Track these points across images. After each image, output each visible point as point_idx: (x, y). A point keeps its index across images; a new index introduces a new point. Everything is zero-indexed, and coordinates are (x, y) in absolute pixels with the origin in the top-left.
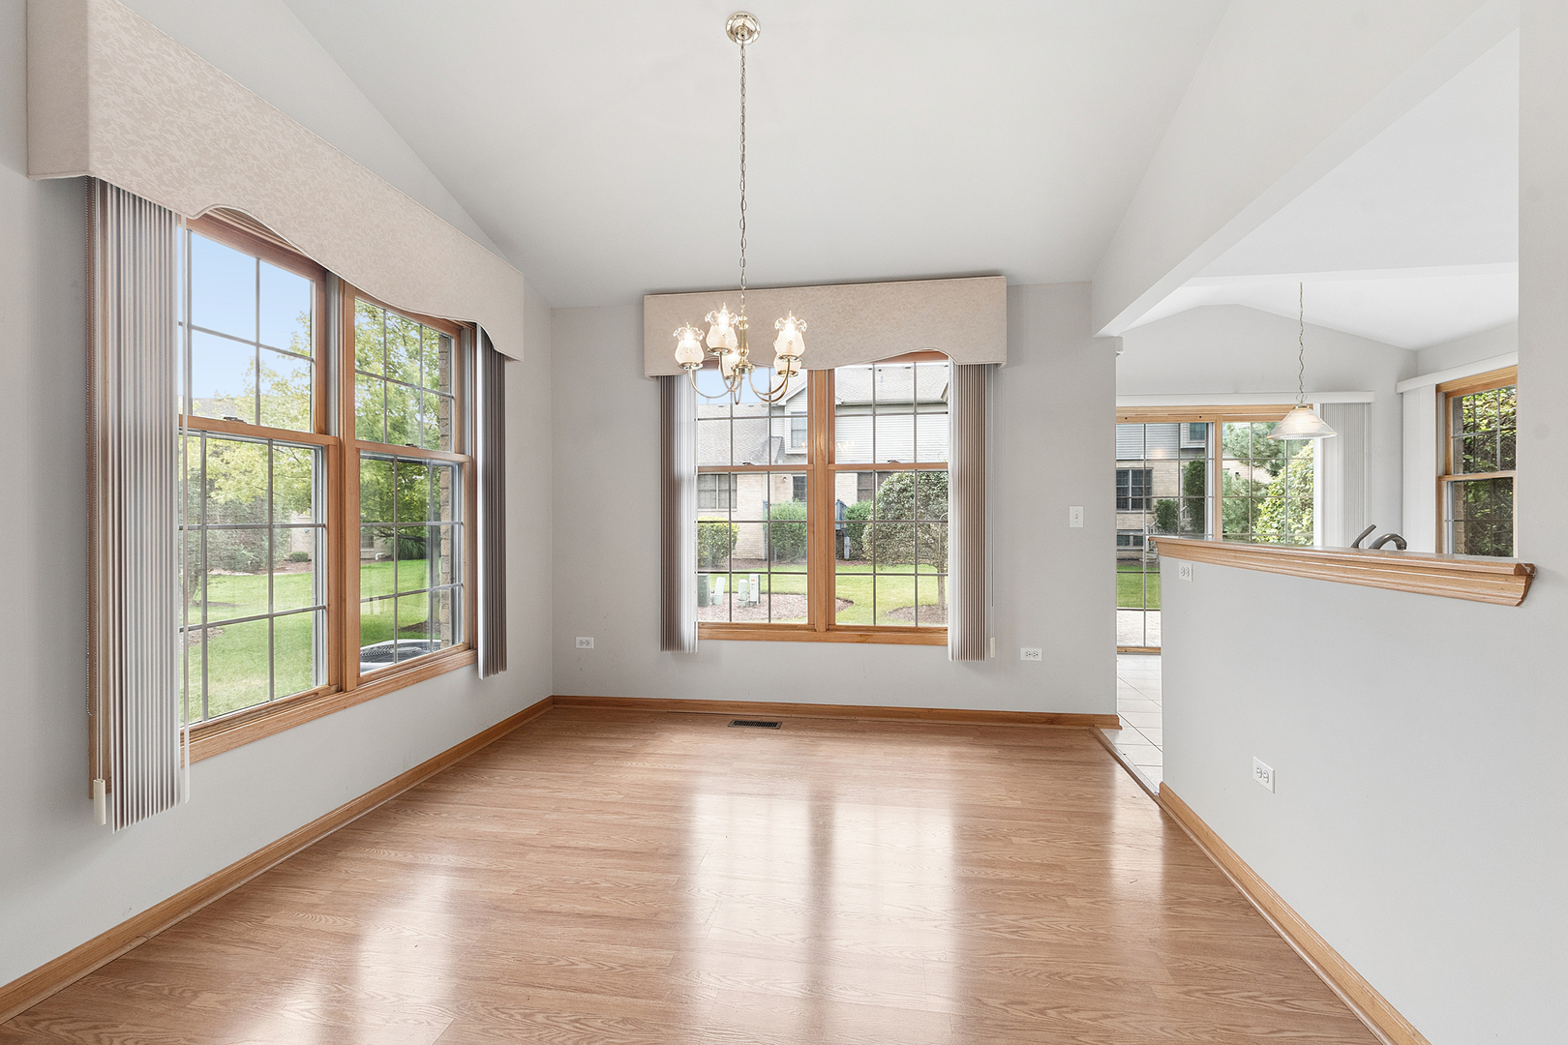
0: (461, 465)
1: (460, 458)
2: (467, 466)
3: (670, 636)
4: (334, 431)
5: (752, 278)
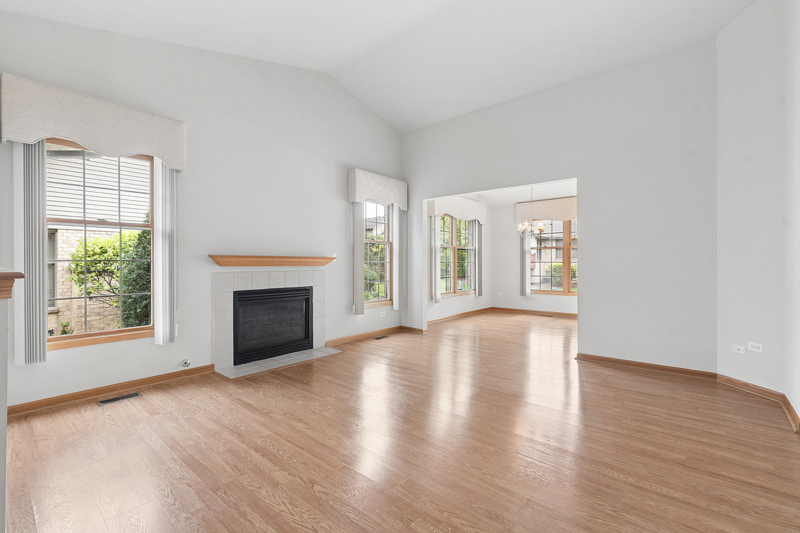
0: (472, 249)
1: (472, 248)
2: (474, 250)
3: (523, 292)
4: (453, 245)
5: (533, 200)
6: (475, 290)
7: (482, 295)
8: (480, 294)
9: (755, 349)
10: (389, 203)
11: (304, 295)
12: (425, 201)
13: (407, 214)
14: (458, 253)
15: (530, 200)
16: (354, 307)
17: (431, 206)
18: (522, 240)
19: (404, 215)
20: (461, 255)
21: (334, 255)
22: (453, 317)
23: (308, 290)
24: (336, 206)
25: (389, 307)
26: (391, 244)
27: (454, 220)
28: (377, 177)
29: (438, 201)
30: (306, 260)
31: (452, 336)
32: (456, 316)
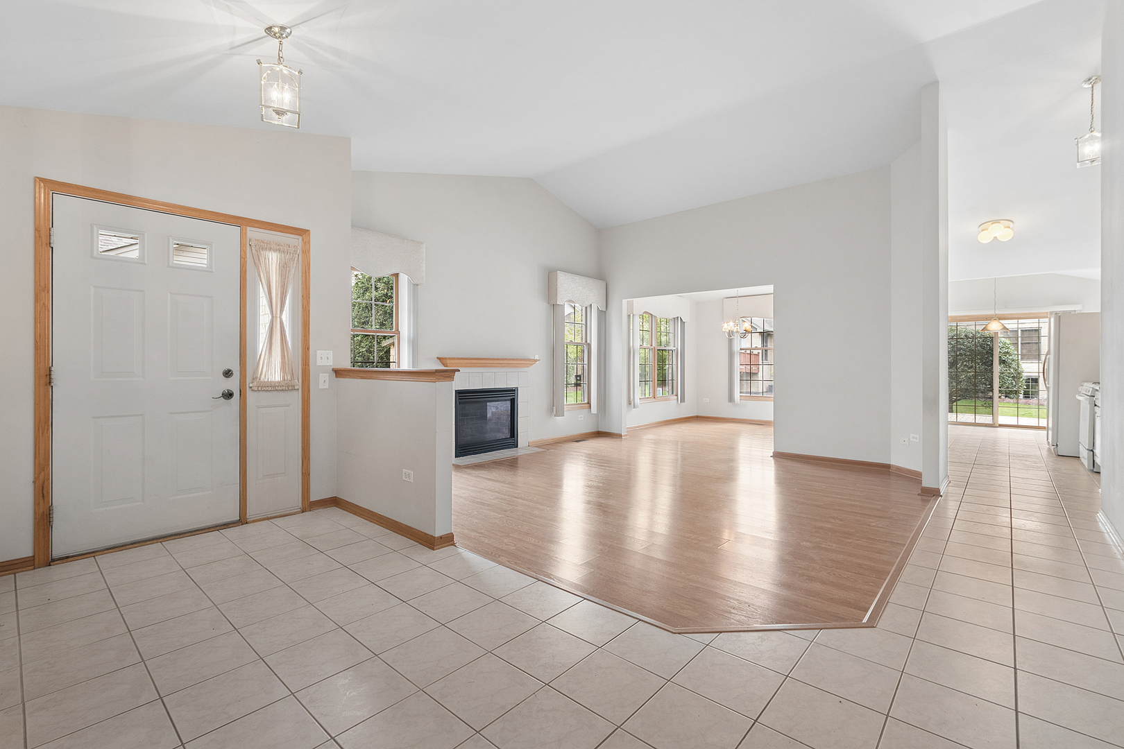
6: (677, 395)
7: (684, 402)
8: (683, 400)
9: (915, 440)
10: (587, 304)
11: (510, 395)
12: (625, 301)
13: (605, 314)
14: (658, 353)
15: (736, 295)
16: (555, 408)
17: (630, 306)
18: (731, 341)
19: (603, 315)
20: (662, 358)
21: (537, 357)
22: (652, 424)
23: (514, 390)
24: (538, 308)
25: (587, 410)
26: (589, 345)
27: (653, 318)
28: (577, 278)
29: (636, 301)
30: (514, 362)
31: (652, 440)
32: (656, 423)
